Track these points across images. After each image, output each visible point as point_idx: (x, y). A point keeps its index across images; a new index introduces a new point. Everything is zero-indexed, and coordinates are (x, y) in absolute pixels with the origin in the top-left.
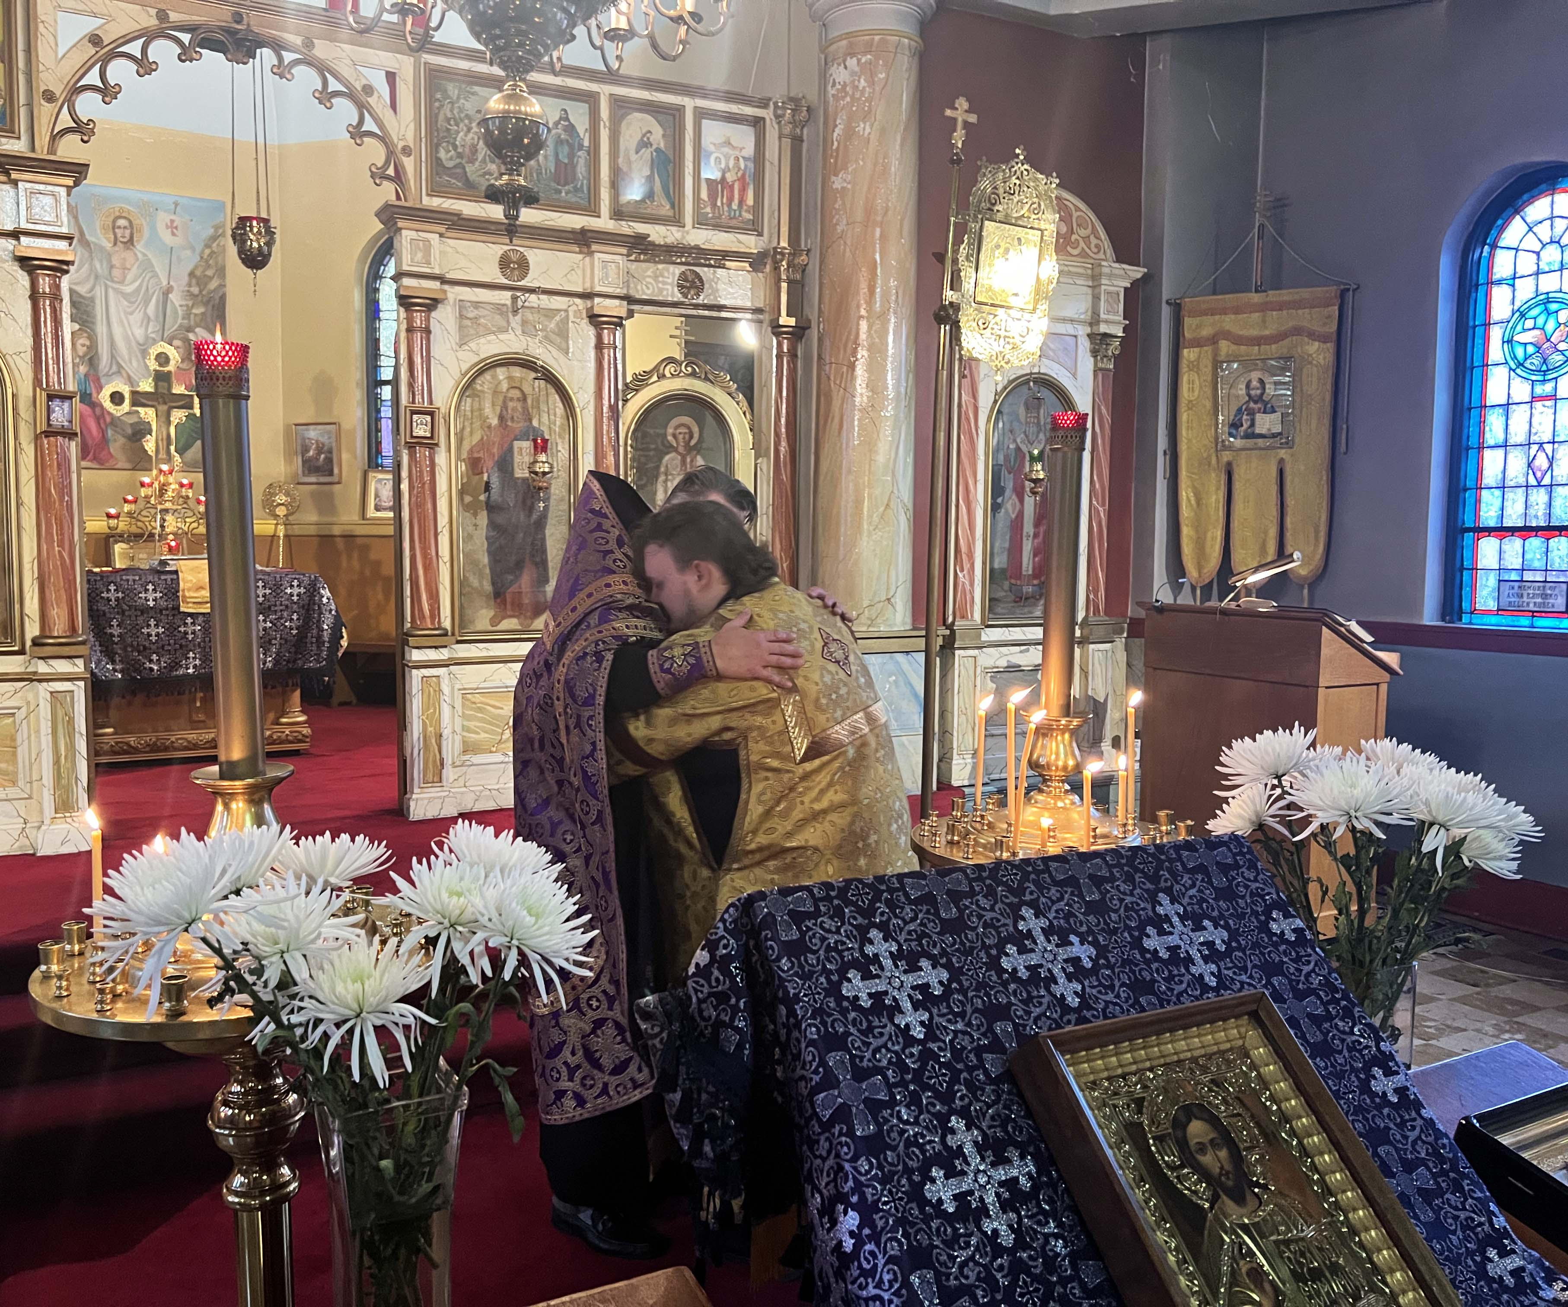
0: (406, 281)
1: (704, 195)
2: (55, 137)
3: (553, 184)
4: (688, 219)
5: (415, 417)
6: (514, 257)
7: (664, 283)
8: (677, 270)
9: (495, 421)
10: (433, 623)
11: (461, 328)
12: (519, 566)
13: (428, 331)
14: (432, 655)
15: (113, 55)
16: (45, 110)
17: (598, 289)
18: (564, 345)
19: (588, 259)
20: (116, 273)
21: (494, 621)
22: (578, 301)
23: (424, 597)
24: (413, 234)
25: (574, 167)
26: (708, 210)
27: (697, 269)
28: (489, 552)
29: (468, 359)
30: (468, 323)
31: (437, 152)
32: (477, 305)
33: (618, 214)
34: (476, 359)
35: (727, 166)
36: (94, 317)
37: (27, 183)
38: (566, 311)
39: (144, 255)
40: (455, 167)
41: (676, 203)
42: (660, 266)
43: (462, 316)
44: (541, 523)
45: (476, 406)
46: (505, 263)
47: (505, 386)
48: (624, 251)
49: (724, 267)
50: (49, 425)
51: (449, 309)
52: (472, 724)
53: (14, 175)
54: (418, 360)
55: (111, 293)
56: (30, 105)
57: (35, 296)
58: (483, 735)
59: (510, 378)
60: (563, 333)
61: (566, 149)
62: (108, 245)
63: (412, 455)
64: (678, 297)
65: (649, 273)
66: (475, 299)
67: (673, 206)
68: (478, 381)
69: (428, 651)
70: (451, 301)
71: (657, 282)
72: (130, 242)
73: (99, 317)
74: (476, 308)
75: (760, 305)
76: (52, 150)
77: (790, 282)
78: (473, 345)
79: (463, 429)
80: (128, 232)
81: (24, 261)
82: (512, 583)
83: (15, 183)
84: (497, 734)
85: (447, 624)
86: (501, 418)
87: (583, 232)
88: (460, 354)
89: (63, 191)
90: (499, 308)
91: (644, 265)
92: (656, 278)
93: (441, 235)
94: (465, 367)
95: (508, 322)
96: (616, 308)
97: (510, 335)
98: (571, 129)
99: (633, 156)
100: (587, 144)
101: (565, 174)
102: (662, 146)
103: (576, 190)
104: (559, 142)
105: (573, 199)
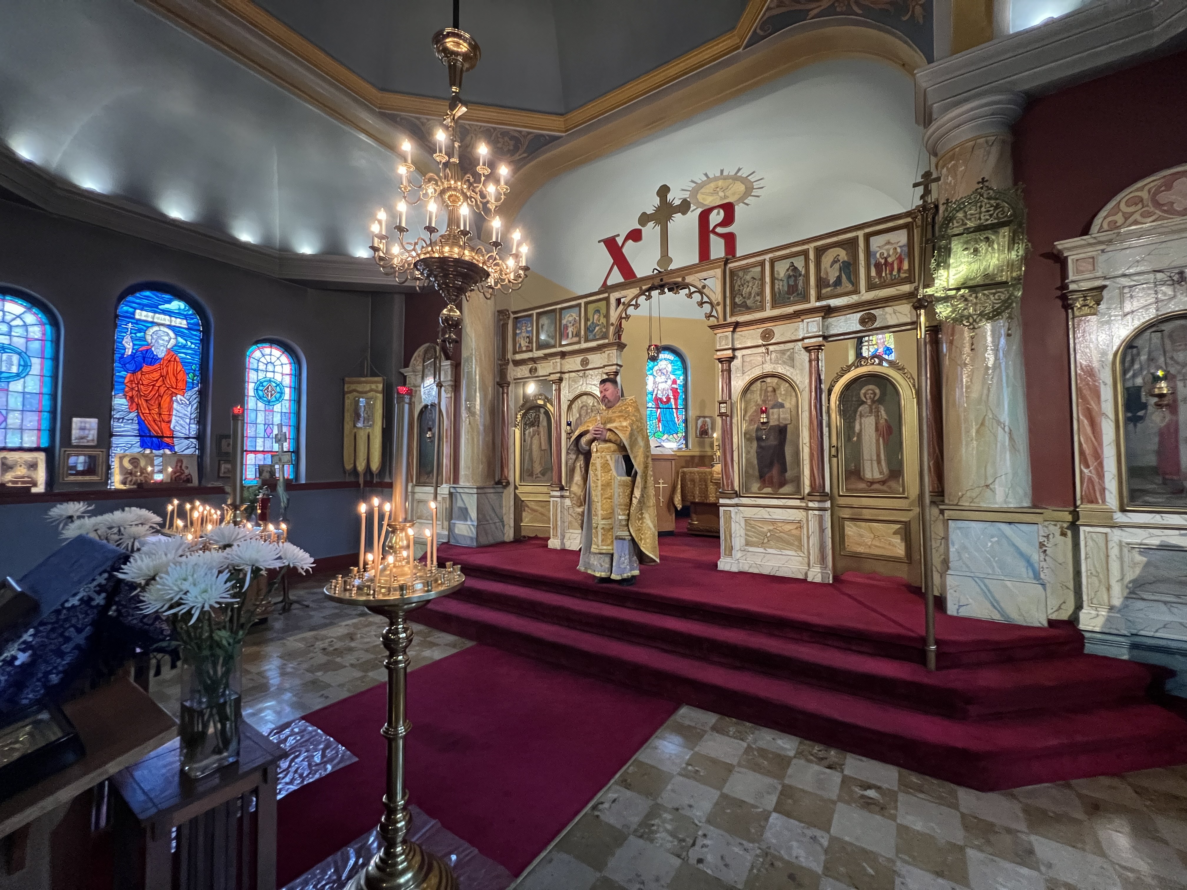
0: (718, 353)
1: (873, 273)
2: (614, 335)
3: (787, 296)
4: (863, 288)
5: (721, 405)
6: (767, 331)
7: (851, 323)
8: (859, 315)
10: (728, 488)
11: (743, 367)
12: (771, 465)
13: (730, 371)
14: (728, 501)
15: (629, 306)
17: (807, 335)
18: (792, 364)
19: (802, 323)
21: (760, 489)
22: (799, 343)
24: (721, 334)
25: (796, 285)
26: (877, 280)
27: (872, 311)
28: (758, 459)
29: (747, 378)
30: (746, 364)
31: (733, 300)
32: (750, 356)
33: (819, 298)
34: (750, 378)
35: (889, 254)
37: (607, 351)
38: (792, 349)
40: (743, 303)
41: (854, 282)
42: (847, 316)
43: (744, 362)
44: (782, 444)
45: (751, 397)
46: (763, 336)
47: (765, 387)
48: (819, 315)
49: (889, 306)
51: (739, 359)
52: (750, 534)
53: (603, 350)
54: (724, 382)
58: (754, 539)
60: (792, 359)
61: (793, 279)
64: (859, 328)
65: (843, 320)
66: (750, 353)
67: (853, 285)
68: (752, 386)
70: (739, 356)
71: (845, 324)
78: (748, 372)
79: (746, 407)
82: (768, 472)
84: (761, 539)
86: (764, 400)
87: (799, 312)
88: (744, 378)
89: (618, 351)
90: (761, 355)
91: (838, 318)
93: (732, 332)
95: (765, 360)
96: (818, 341)
97: (766, 365)
98: (795, 269)
99: (829, 270)
100: (803, 272)
101: (792, 289)
102: (846, 259)
103: (798, 294)
104: (789, 277)
105: (796, 299)
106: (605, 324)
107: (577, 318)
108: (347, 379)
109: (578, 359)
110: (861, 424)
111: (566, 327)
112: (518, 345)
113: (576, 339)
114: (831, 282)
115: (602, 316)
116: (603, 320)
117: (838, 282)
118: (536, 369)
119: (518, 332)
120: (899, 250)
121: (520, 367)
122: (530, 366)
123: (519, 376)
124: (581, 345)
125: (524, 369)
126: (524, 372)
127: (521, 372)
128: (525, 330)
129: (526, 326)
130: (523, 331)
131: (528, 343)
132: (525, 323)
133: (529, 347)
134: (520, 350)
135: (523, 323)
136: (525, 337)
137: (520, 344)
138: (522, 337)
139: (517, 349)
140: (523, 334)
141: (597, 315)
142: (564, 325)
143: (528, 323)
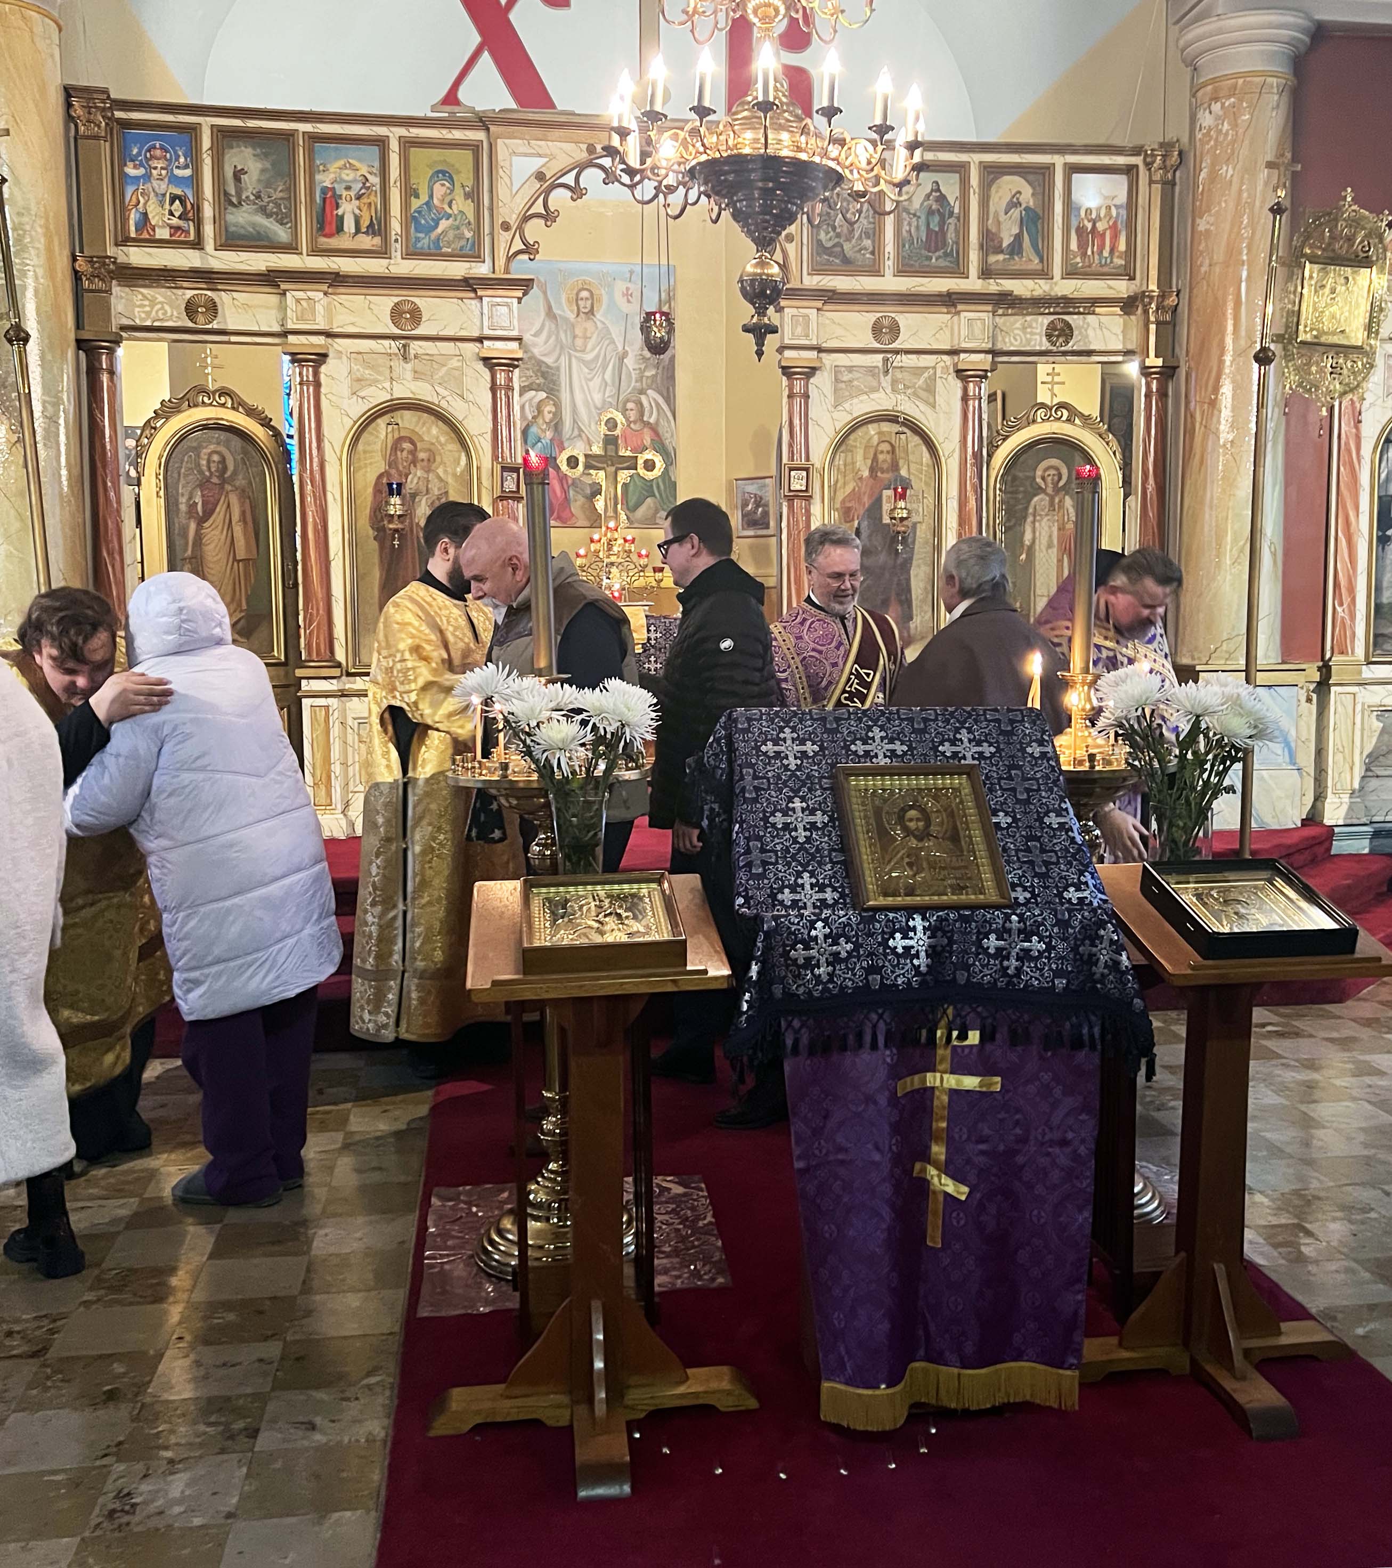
0: (788, 353)
1: (1074, 246)
2: (509, 259)
3: (924, 253)
4: (1057, 271)
5: (793, 473)
6: (886, 322)
7: (1032, 334)
8: (1046, 320)
9: (866, 473)
11: (836, 390)
12: (884, 604)
13: (806, 396)
15: (554, 186)
16: (503, 238)
17: (964, 345)
18: (931, 400)
19: (956, 318)
20: (579, 342)
22: (945, 357)
24: (794, 311)
25: (943, 232)
26: (1078, 259)
27: (1066, 317)
29: (843, 419)
30: (843, 385)
31: (818, 234)
32: (850, 369)
33: (986, 273)
34: (850, 418)
35: (1098, 216)
36: (559, 385)
37: (490, 298)
38: (934, 368)
39: (603, 323)
40: (834, 246)
41: (1044, 256)
42: (1028, 318)
43: (836, 380)
44: (906, 566)
45: (849, 460)
46: (877, 329)
47: (875, 440)
48: (990, 308)
49: (1094, 313)
50: (503, 491)
51: (826, 374)
53: (480, 293)
54: (796, 422)
55: (574, 361)
56: (492, 234)
57: (494, 388)
59: (880, 433)
60: (930, 389)
61: (937, 218)
62: (571, 316)
63: (791, 507)
64: (1045, 345)
65: (1018, 325)
66: (849, 364)
67: (1042, 261)
68: (852, 437)
70: (828, 367)
71: (1025, 333)
72: (591, 312)
73: (563, 385)
74: (850, 372)
75: (1130, 347)
76: (507, 271)
77: (1158, 323)
78: (846, 405)
79: (837, 482)
80: (589, 303)
81: (486, 360)
83: (481, 298)
86: (872, 470)
87: (949, 294)
88: (836, 415)
89: (515, 301)
90: (871, 370)
91: (1012, 318)
92: (1024, 329)
93: (818, 309)
94: (839, 426)
95: (880, 383)
96: (982, 361)
97: (881, 394)
98: (942, 199)
99: (1002, 217)
100: (956, 210)
101: (936, 240)
102: (1031, 204)
103: (946, 255)
104: (930, 212)
105: (943, 263)
106: (471, 216)
107: (375, 180)
109: (384, 303)
110: (1034, 532)
111: (331, 199)
112: (133, 217)
113: (367, 242)
114: (1005, 245)
115: (459, 192)
116: (463, 206)
117: (1016, 248)
118: (213, 308)
119: (132, 171)
120: (1114, 212)
121: (144, 291)
122: (189, 294)
123: (141, 319)
124: (392, 261)
125: (160, 299)
126: (162, 308)
127: (148, 309)
128: (164, 172)
129: (170, 161)
130: (154, 172)
131: (180, 218)
132: (162, 148)
133: (188, 232)
134: (145, 236)
135: (155, 148)
136: (164, 195)
137: (145, 215)
138: (152, 194)
139: (133, 228)
140: (155, 183)
141: (443, 185)
142: (325, 190)
143: (175, 152)
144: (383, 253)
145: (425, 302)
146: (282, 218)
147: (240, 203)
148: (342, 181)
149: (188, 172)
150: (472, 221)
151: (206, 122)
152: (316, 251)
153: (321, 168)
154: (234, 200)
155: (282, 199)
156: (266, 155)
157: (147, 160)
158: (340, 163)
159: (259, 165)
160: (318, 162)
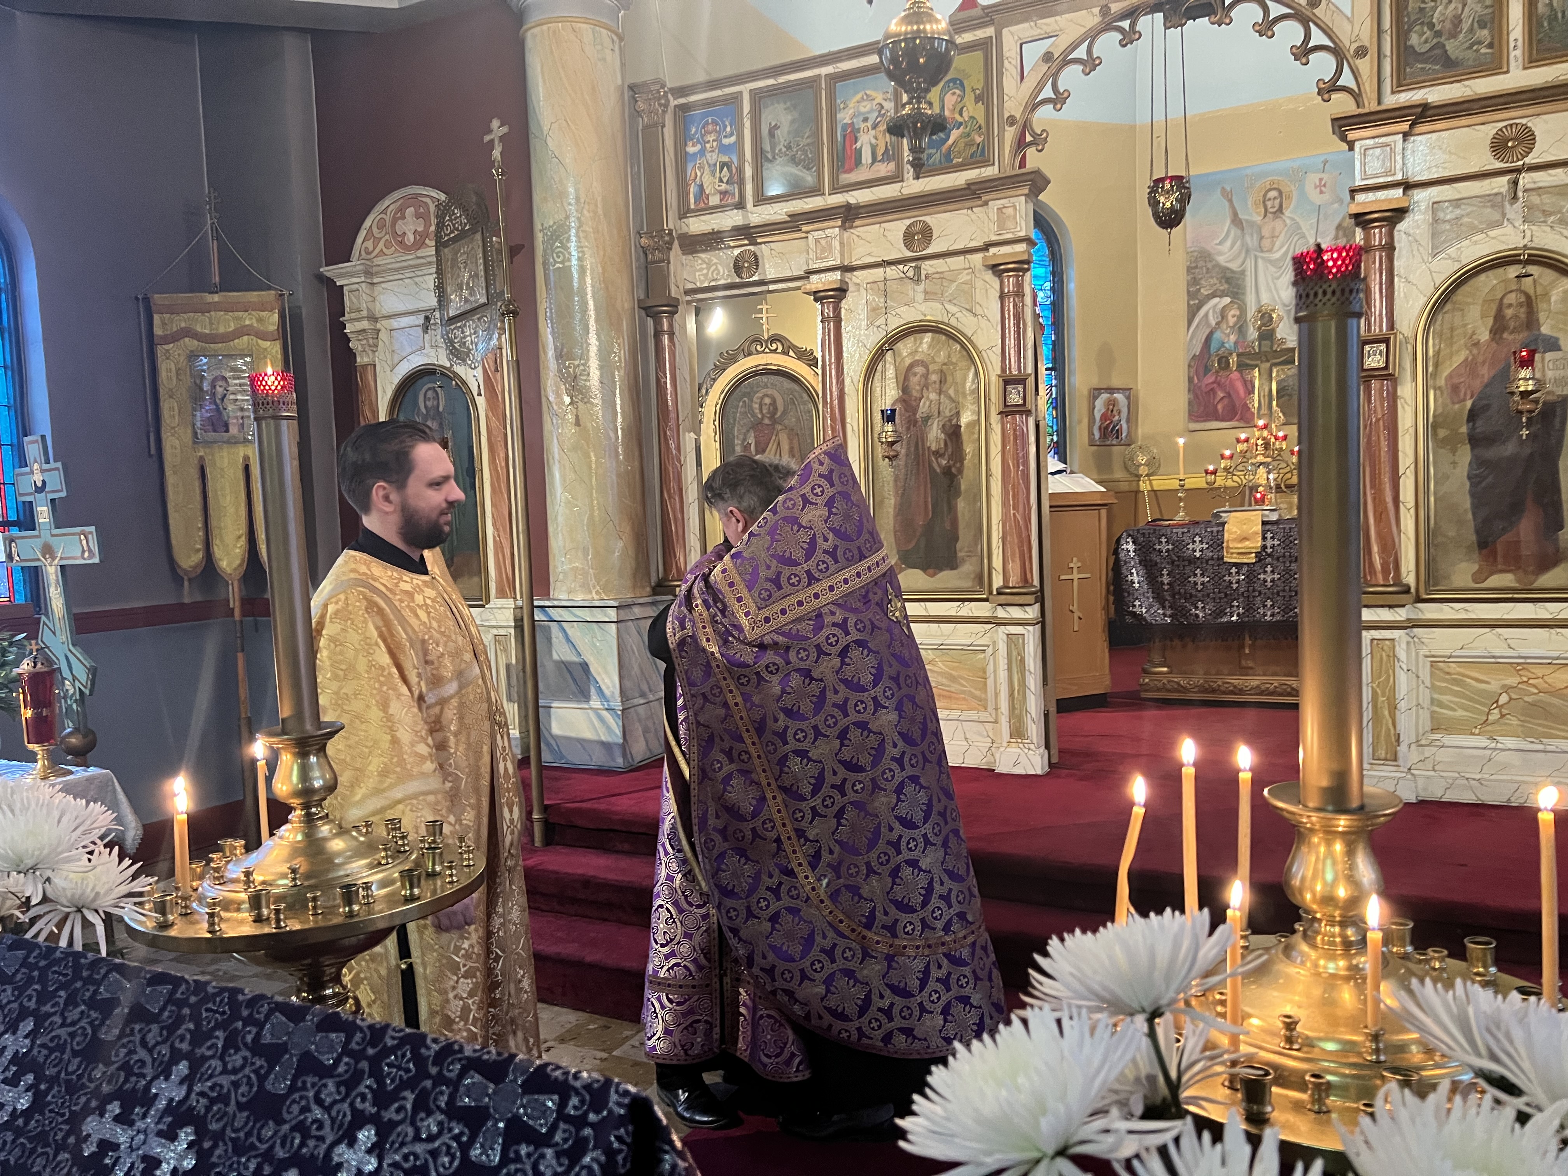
2: (1015, 155)
6: (1513, 132)
9: (1485, 337)
10: (1386, 578)
11: (1434, 235)
12: (1515, 510)
13: (1390, 248)
14: (1385, 615)
15: (1064, 65)
16: (1009, 133)
20: (1266, 243)
21: (1478, 577)
23: (1375, 549)
24: (1369, 143)
28: (1473, 494)
29: (1446, 268)
30: (1446, 226)
31: (1407, 39)
32: (1457, 203)
34: (1457, 266)
36: (1244, 288)
37: (994, 201)
39: (1292, 219)
40: (1432, 49)
43: (1436, 221)
45: (1457, 320)
46: (1499, 144)
51: (1420, 216)
52: (1445, 698)
53: (986, 197)
55: (1260, 261)
56: (1000, 132)
58: (1460, 713)
62: (1258, 219)
63: (1366, 390)
66: (1455, 197)
68: (1463, 289)
69: (1380, 611)
70: (1423, 206)
72: (1280, 210)
73: (1248, 289)
74: (1457, 207)
76: (1012, 168)
78: (1451, 251)
80: (1277, 201)
81: (993, 268)
82: (1504, 530)
83: (986, 203)
84: (1480, 712)
85: (1409, 578)
86: (1491, 332)
88: (1436, 265)
90: (1489, 200)
93: (1405, 134)
94: (1438, 279)
95: (1504, 215)
97: (1508, 229)
106: (982, 121)
107: (889, 106)
108: (158, 299)
109: (897, 228)
111: (852, 134)
112: (693, 190)
113: (884, 169)
115: (969, 98)
116: (974, 110)
118: (755, 262)
119: (691, 149)
121: (703, 255)
122: (737, 252)
123: (702, 282)
124: (905, 184)
125: (715, 261)
126: (717, 269)
127: (705, 271)
128: (715, 144)
129: (719, 133)
130: (708, 145)
131: (727, 183)
132: (715, 123)
133: (734, 194)
134: (702, 205)
135: (707, 123)
136: (715, 165)
137: (701, 186)
138: (706, 167)
139: (692, 201)
140: (708, 155)
141: (954, 93)
142: (845, 127)
143: (723, 122)
144: (896, 178)
145: (937, 220)
146: (809, 163)
147: (774, 157)
148: (860, 114)
149: (733, 139)
150: (983, 125)
151: (745, 89)
152: (836, 189)
153: (842, 106)
154: (769, 156)
155: (808, 145)
156: (795, 107)
157: (702, 136)
158: (859, 96)
159: (790, 117)
160: (838, 101)
